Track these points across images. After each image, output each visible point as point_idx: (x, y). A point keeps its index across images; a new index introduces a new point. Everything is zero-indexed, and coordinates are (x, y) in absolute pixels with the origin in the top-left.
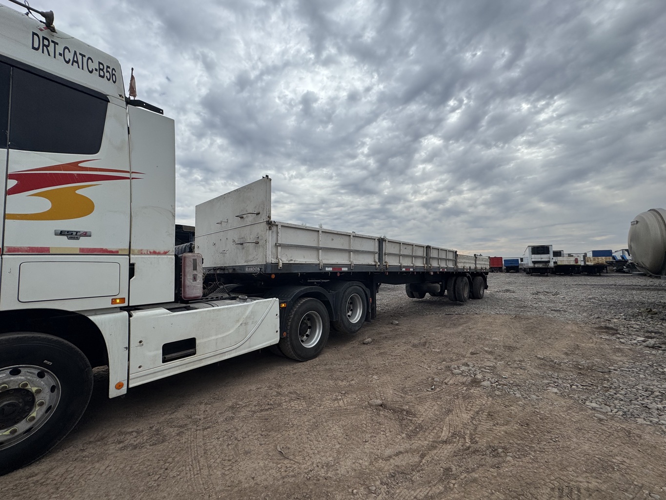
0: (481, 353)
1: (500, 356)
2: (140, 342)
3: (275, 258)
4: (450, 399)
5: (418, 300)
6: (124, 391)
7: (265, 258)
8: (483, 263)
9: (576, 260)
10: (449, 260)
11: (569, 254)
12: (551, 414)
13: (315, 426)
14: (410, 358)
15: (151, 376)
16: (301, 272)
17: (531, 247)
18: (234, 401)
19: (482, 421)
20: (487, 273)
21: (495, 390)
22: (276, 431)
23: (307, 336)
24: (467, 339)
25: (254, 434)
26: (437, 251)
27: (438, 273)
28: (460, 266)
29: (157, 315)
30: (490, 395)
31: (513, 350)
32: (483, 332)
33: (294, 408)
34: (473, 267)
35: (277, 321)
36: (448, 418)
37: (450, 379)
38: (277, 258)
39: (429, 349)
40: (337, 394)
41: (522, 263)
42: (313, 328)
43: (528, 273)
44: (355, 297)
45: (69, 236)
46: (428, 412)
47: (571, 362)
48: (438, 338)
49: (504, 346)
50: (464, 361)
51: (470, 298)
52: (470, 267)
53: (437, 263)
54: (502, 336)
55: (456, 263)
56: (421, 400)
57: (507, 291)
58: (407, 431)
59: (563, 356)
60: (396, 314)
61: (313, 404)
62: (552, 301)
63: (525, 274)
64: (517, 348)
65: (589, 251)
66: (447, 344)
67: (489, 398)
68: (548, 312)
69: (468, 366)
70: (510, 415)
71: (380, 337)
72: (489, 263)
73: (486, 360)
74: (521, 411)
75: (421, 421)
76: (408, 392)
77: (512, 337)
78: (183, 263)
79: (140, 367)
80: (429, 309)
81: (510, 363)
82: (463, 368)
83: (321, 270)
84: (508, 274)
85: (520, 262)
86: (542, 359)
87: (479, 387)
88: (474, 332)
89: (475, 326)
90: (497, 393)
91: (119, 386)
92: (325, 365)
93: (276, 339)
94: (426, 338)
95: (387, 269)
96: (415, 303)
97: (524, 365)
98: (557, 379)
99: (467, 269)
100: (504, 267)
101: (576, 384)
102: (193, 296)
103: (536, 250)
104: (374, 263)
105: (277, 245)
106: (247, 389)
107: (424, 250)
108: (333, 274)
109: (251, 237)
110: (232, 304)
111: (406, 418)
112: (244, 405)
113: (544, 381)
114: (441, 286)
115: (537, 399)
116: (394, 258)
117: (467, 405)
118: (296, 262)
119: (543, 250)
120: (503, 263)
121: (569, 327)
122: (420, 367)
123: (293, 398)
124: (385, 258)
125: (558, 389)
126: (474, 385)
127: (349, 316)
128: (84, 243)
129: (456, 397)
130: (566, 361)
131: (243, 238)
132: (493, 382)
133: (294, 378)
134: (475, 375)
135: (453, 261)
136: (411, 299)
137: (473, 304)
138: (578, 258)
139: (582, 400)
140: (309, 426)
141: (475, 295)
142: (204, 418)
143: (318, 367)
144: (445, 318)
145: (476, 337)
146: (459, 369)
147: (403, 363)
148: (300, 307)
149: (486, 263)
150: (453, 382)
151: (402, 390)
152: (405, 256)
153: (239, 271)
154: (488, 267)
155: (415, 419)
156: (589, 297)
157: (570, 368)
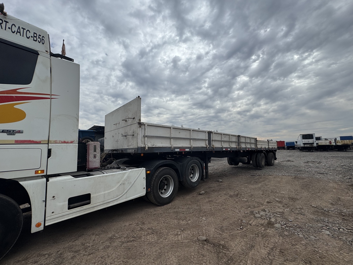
0: (274, 202)
1: (287, 205)
2: (54, 197)
3: (143, 144)
4: (253, 237)
5: (235, 166)
6: (41, 228)
7: (137, 145)
8: (273, 145)
9: (330, 142)
10: (252, 143)
11: (325, 139)
12: (327, 253)
13: (159, 256)
14: (227, 205)
15: (60, 218)
16: (159, 152)
17: (302, 135)
18: (113, 233)
19: (276, 256)
20: (276, 151)
21: (284, 231)
22: (133, 259)
23: (165, 190)
24: (265, 192)
25: (119, 261)
26: (244, 138)
27: (246, 151)
28: (259, 146)
29: (65, 180)
30: (281, 235)
31: (295, 200)
32: (275, 188)
33: (148, 241)
34: (267, 147)
35: (144, 182)
36: (251, 252)
37: (253, 221)
38: (145, 144)
39: (240, 199)
40: (178, 230)
41: (297, 144)
42: (168, 185)
43: (300, 150)
44: (195, 166)
45: (8, 133)
46: (237, 247)
47: (336, 211)
48: (246, 191)
49: (289, 198)
50: (262, 208)
51: (266, 165)
52: (265, 147)
53: (245, 145)
54: (287, 191)
55: (256, 146)
56: (233, 237)
57: (289, 161)
58: (221, 262)
59: (330, 206)
60: (221, 175)
61: (161, 238)
62: (317, 167)
63: (299, 150)
64: (297, 199)
65: (338, 136)
66: (252, 195)
67: (280, 237)
68: (316, 174)
69: (265, 211)
70: (296, 252)
71: (210, 190)
72: (276, 145)
73: (277, 207)
74: (304, 249)
75: (232, 255)
76: (225, 230)
77: (294, 191)
78: (88, 148)
79: (53, 213)
80: (241, 172)
81: (294, 210)
82: (262, 213)
83: (172, 150)
84: (288, 150)
85: (295, 144)
86: (316, 208)
87: (273, 228)
88: (269, 188)
89: (269, 183)
90: (286, 233)
91: (38, 225)
92: (174, 209)
93: (144, 193)
94: (239, 191)
95: (213, 149)
96: (233, 168)
97: (304, 212)
98: (328, 223)
99: (263, 149)
100: (286, 147)
101: (342, 227)
102: (94, 167)
103: (305, 137)
104: (205, 146)
105: (145, 137)
106: (124, 225)
107: (236, 138)
108: (180, 153)
109: (130, 132)
110: (116, 172)
111: (222, 252)
112: (118, 236)
113: (319, 225)
114: (248, 159)
115: (315, 240)
116: (218, 143)
117: (264, 242)
118: (156, 146)
119: (309, 136)
120: (285, 144)
121: (331, 185)
122: (233, 212)
123: (149, 233)
124: (212, 143)
125: (330, 232)
126: (269, 226)
127: (191, 177)
128: (18, 137)
129: (257, 236)
130: (333, 209)
131: (126, 133)
132: (283, 224)
133: (154, 218)
134: (270, 218)
135: (254, 144)
136: (231, 166)
137: (268, 169)
138: (331, 141)
139: (349, 242)
140: (156, 256)
141: (269, 164)
142: (92, 246)
143: (169, 210)
144: (251, 178)
145: (270, 191)
146: (259, 214)
147: (223, 208)
148: (159, 173)
149: (275, 145)
150: (255, 224)
151: (220, 229)
152: (224, 141)
153: (125, 152)
154: (276, 147)
155: (228, 252)
156: (341, 165)
157: (336, 214)
